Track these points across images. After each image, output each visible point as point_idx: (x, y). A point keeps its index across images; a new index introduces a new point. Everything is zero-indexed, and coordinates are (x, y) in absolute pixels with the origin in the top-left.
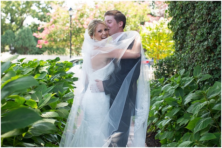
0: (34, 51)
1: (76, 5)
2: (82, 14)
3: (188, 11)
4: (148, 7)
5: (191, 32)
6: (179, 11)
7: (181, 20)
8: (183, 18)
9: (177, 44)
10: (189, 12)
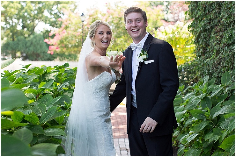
0: (45, 58)
1: (88, 10)
2: (94, 20)
3: (212, 11)
4: (161, 12)
5: (216, 35)
6: (202, 12)
7: (204, 21)
8: (206, 20)
9: (198, 49)
10: (213, 13)
